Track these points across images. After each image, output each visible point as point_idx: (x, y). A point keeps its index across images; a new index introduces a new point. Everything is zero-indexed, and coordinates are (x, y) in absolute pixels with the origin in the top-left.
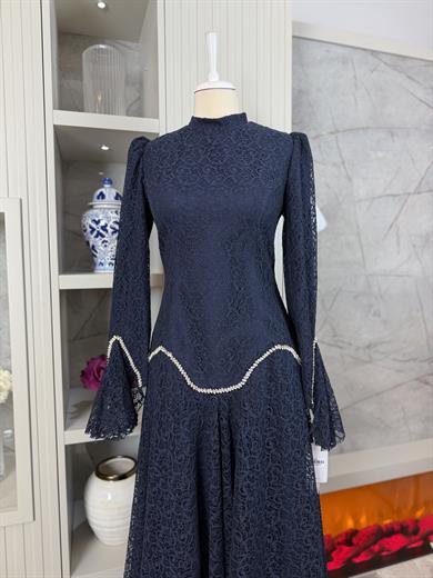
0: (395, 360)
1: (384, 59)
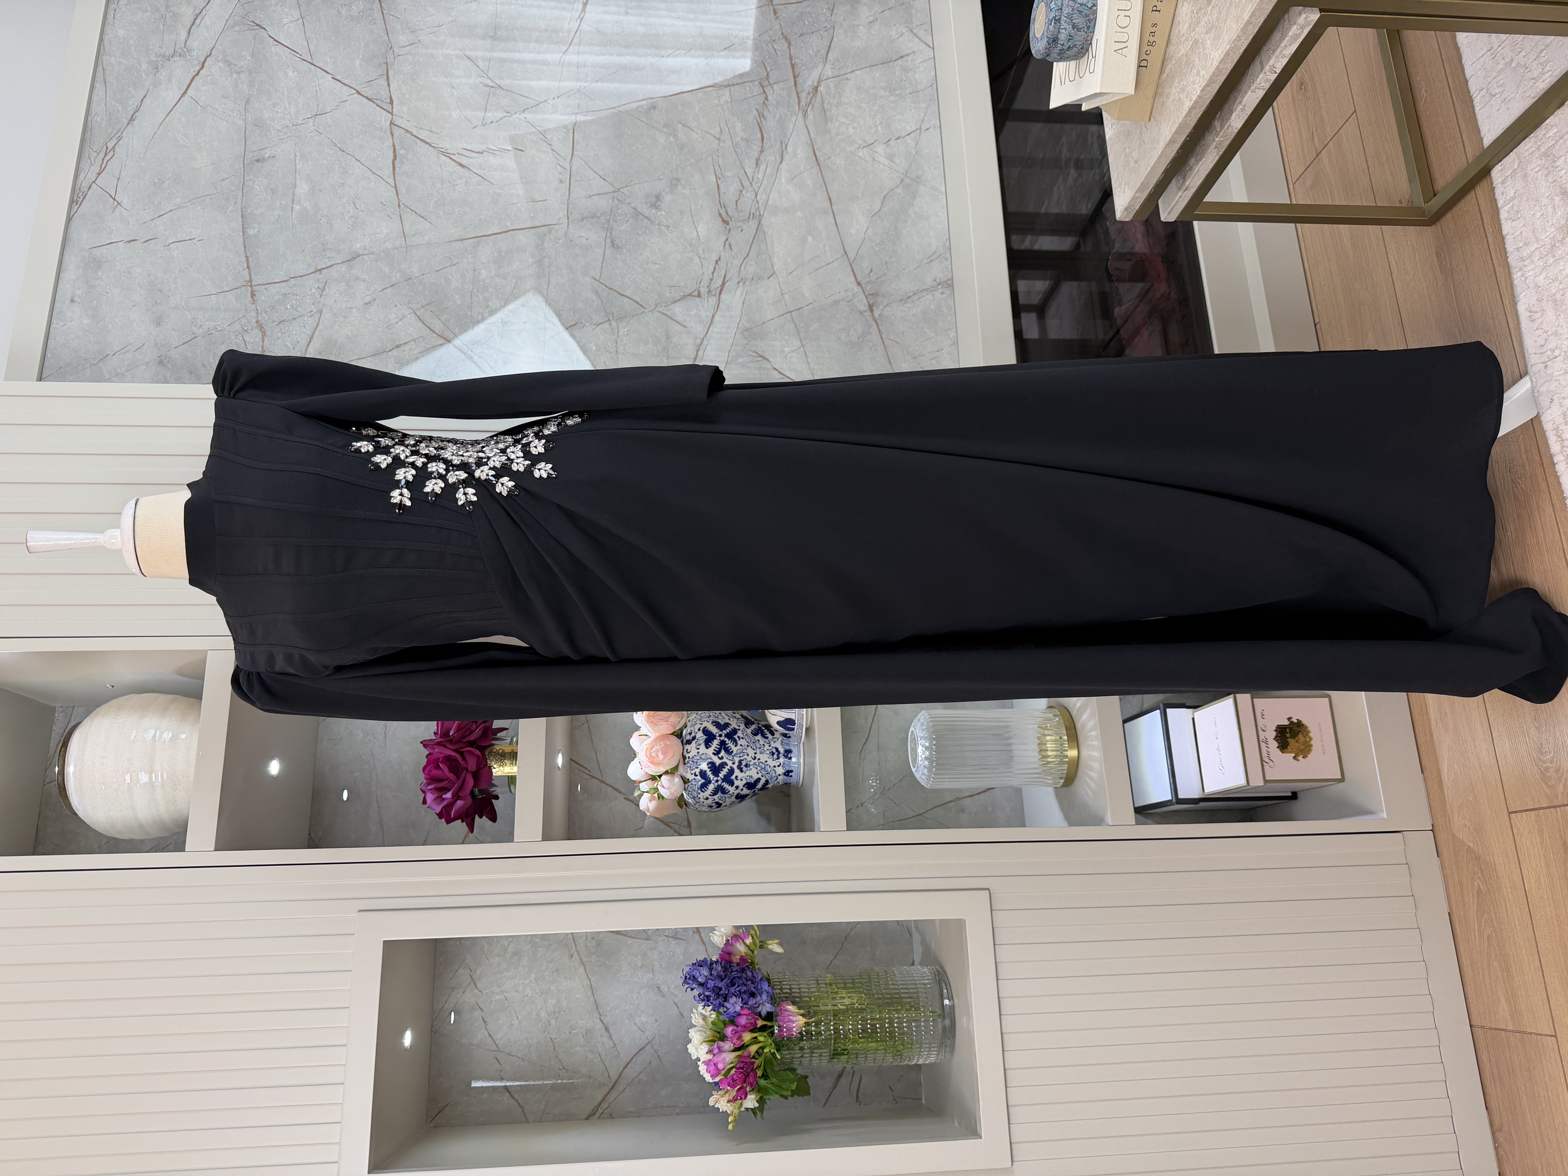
0: (757, 162)
1: (92, 176)
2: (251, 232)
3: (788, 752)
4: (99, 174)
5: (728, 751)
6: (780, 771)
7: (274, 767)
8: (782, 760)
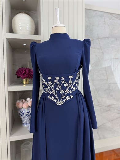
1: (114, 15)
2: (106, 38)
3: (27, 124)
4: (114, 17)
5: (26, 116)
7: (25, 45)
8: (25, 123)
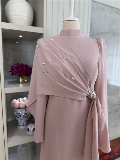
1: (114, 10)
2: (106, 34)
6: (20, 124)
7: (21, 36)
